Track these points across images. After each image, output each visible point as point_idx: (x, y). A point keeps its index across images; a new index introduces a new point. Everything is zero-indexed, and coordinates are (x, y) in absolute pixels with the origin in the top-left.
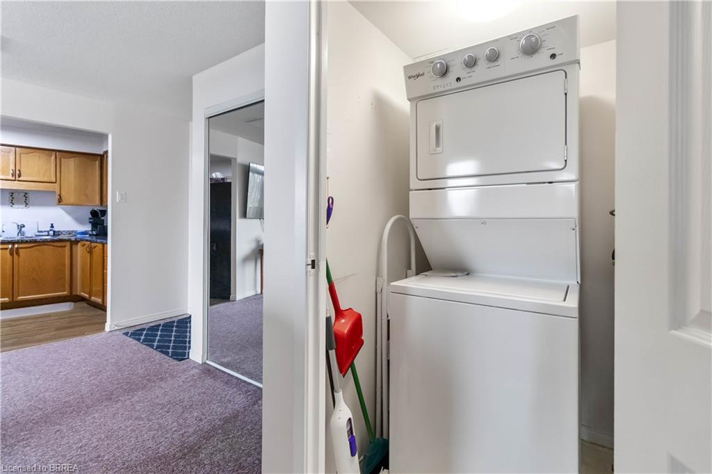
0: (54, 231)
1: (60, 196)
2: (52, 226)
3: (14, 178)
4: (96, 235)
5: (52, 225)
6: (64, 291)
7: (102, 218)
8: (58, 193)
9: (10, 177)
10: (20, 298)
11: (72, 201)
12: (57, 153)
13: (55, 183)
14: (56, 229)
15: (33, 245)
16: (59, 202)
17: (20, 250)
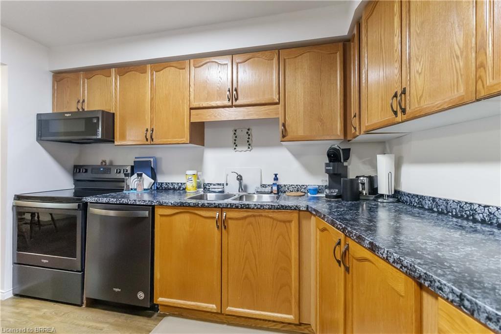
0: (278, 186)
1: (284, 125)
2: (276, 179)
3: (230, 103)
4: (336, 197)
5: (276, 175)
6: (290, 314)
7: (345, 164)
8: (281, 121)
9: (226, 103)
10: (229, 308)
11: (301, 133)
12: (280, 50)
13: (278, 103)
14: (281, 182)
15: (245, 214)
16: (284, 136)
17: (230, 221)
